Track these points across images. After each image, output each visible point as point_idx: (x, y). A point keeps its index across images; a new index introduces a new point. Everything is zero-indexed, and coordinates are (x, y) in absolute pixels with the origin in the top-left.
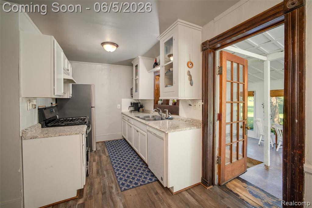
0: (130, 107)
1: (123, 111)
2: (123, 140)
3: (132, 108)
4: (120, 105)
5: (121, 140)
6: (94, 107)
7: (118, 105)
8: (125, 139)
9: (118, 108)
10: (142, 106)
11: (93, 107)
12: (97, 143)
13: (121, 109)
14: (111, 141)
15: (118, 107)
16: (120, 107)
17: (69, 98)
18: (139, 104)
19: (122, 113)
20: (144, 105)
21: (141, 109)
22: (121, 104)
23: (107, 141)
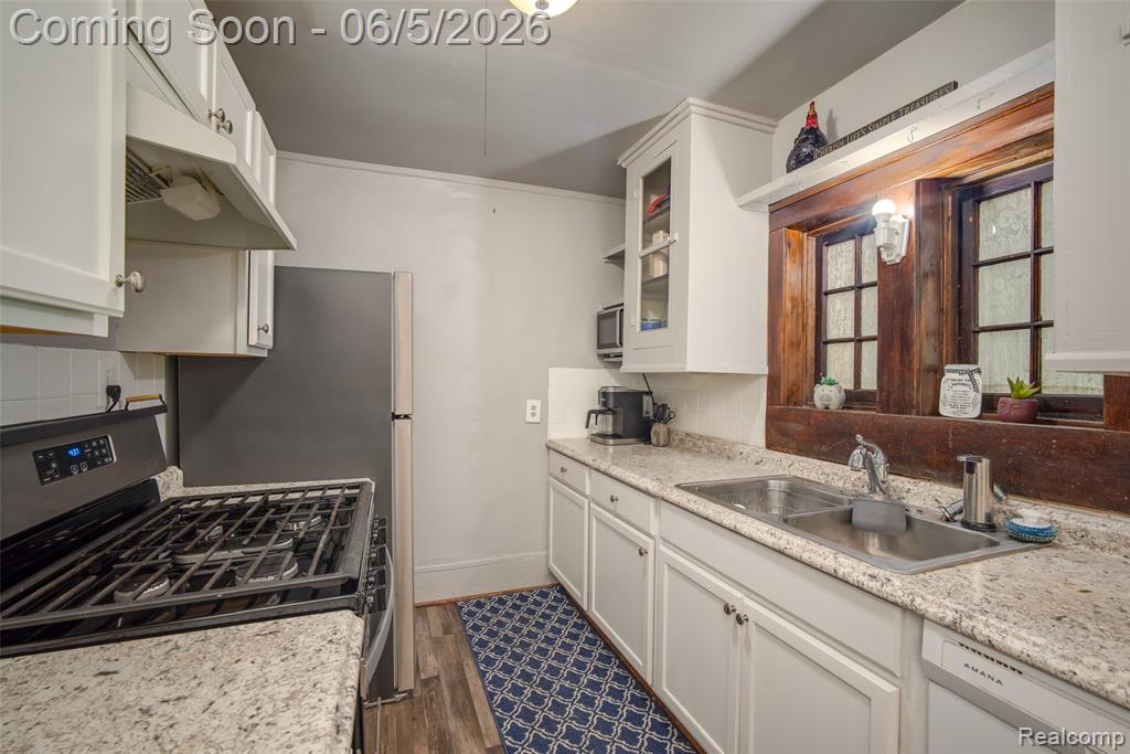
0: (593, 415)
1: (556, 434)
2: (552, 595)
3: (606, 424)
4: (538, 403)
5: (544, 595)
6: (406, 417)
7: (530, 403)
8: (562, 590)
9: (529, 419)
10: (663, 414)
11: (398, 417)
12: (420, 609)
13: (543, 424)
14: (489, 598)
15: (529, 411)
16: (538, 411)
17: (242, 351)
18: (646, 399)
19: (548, 448)
20: (671, 406)
21: (658, 429)
22: (543, 396)
23: (467, 600)
